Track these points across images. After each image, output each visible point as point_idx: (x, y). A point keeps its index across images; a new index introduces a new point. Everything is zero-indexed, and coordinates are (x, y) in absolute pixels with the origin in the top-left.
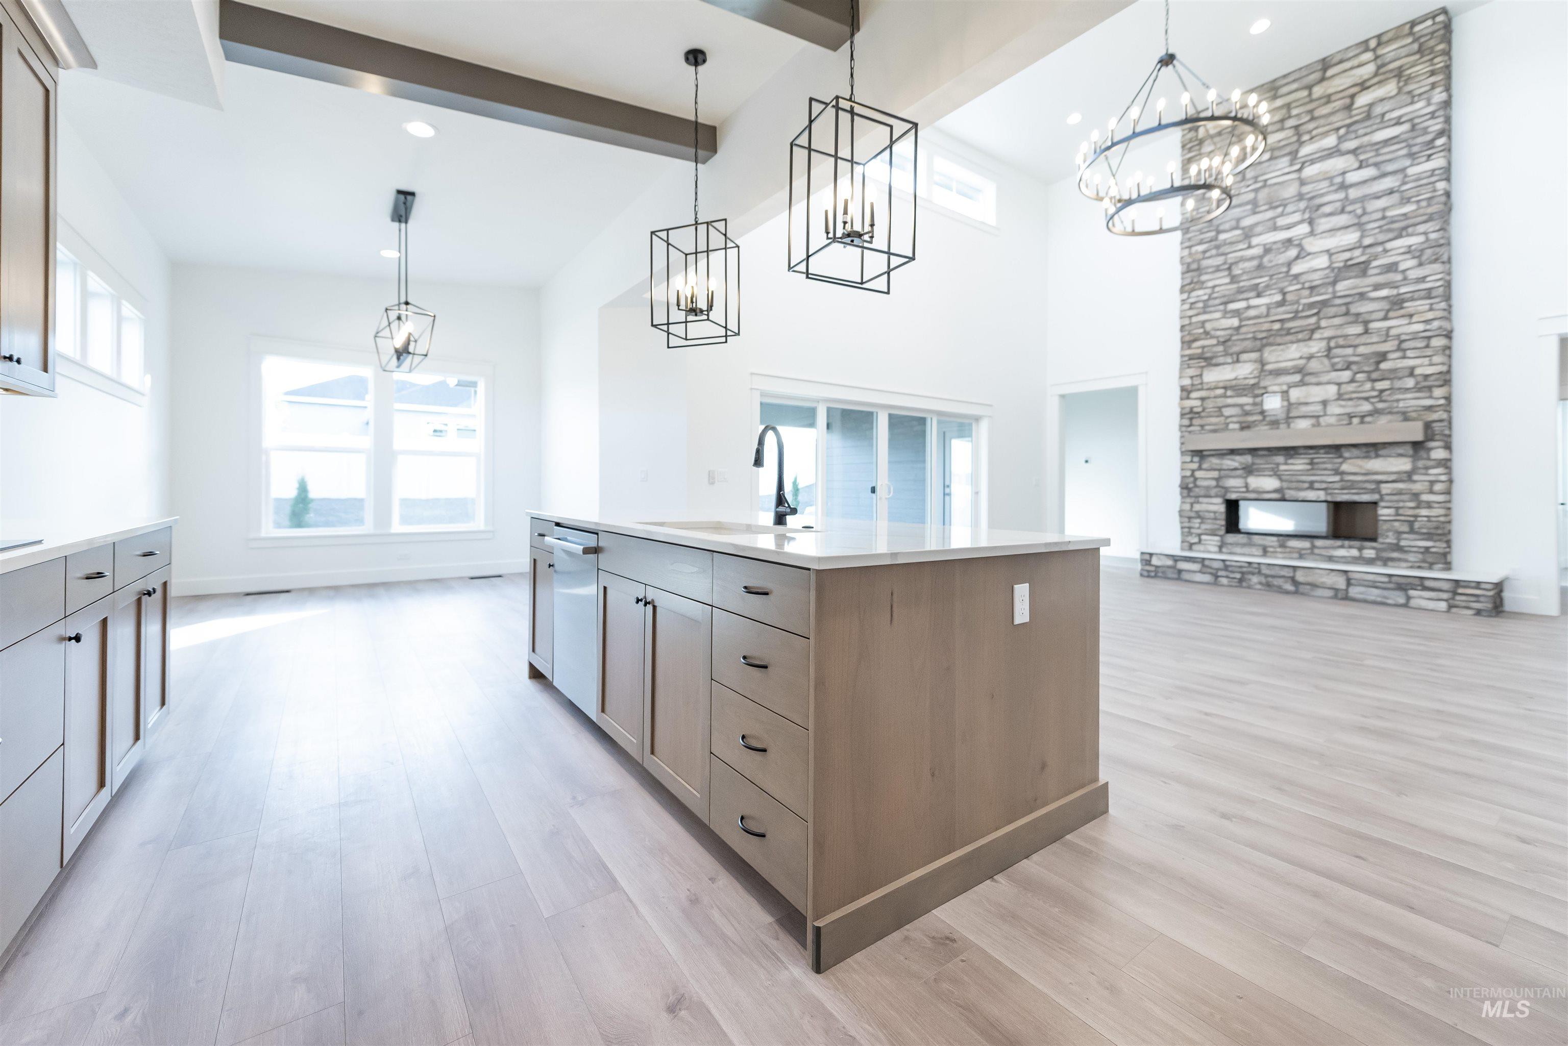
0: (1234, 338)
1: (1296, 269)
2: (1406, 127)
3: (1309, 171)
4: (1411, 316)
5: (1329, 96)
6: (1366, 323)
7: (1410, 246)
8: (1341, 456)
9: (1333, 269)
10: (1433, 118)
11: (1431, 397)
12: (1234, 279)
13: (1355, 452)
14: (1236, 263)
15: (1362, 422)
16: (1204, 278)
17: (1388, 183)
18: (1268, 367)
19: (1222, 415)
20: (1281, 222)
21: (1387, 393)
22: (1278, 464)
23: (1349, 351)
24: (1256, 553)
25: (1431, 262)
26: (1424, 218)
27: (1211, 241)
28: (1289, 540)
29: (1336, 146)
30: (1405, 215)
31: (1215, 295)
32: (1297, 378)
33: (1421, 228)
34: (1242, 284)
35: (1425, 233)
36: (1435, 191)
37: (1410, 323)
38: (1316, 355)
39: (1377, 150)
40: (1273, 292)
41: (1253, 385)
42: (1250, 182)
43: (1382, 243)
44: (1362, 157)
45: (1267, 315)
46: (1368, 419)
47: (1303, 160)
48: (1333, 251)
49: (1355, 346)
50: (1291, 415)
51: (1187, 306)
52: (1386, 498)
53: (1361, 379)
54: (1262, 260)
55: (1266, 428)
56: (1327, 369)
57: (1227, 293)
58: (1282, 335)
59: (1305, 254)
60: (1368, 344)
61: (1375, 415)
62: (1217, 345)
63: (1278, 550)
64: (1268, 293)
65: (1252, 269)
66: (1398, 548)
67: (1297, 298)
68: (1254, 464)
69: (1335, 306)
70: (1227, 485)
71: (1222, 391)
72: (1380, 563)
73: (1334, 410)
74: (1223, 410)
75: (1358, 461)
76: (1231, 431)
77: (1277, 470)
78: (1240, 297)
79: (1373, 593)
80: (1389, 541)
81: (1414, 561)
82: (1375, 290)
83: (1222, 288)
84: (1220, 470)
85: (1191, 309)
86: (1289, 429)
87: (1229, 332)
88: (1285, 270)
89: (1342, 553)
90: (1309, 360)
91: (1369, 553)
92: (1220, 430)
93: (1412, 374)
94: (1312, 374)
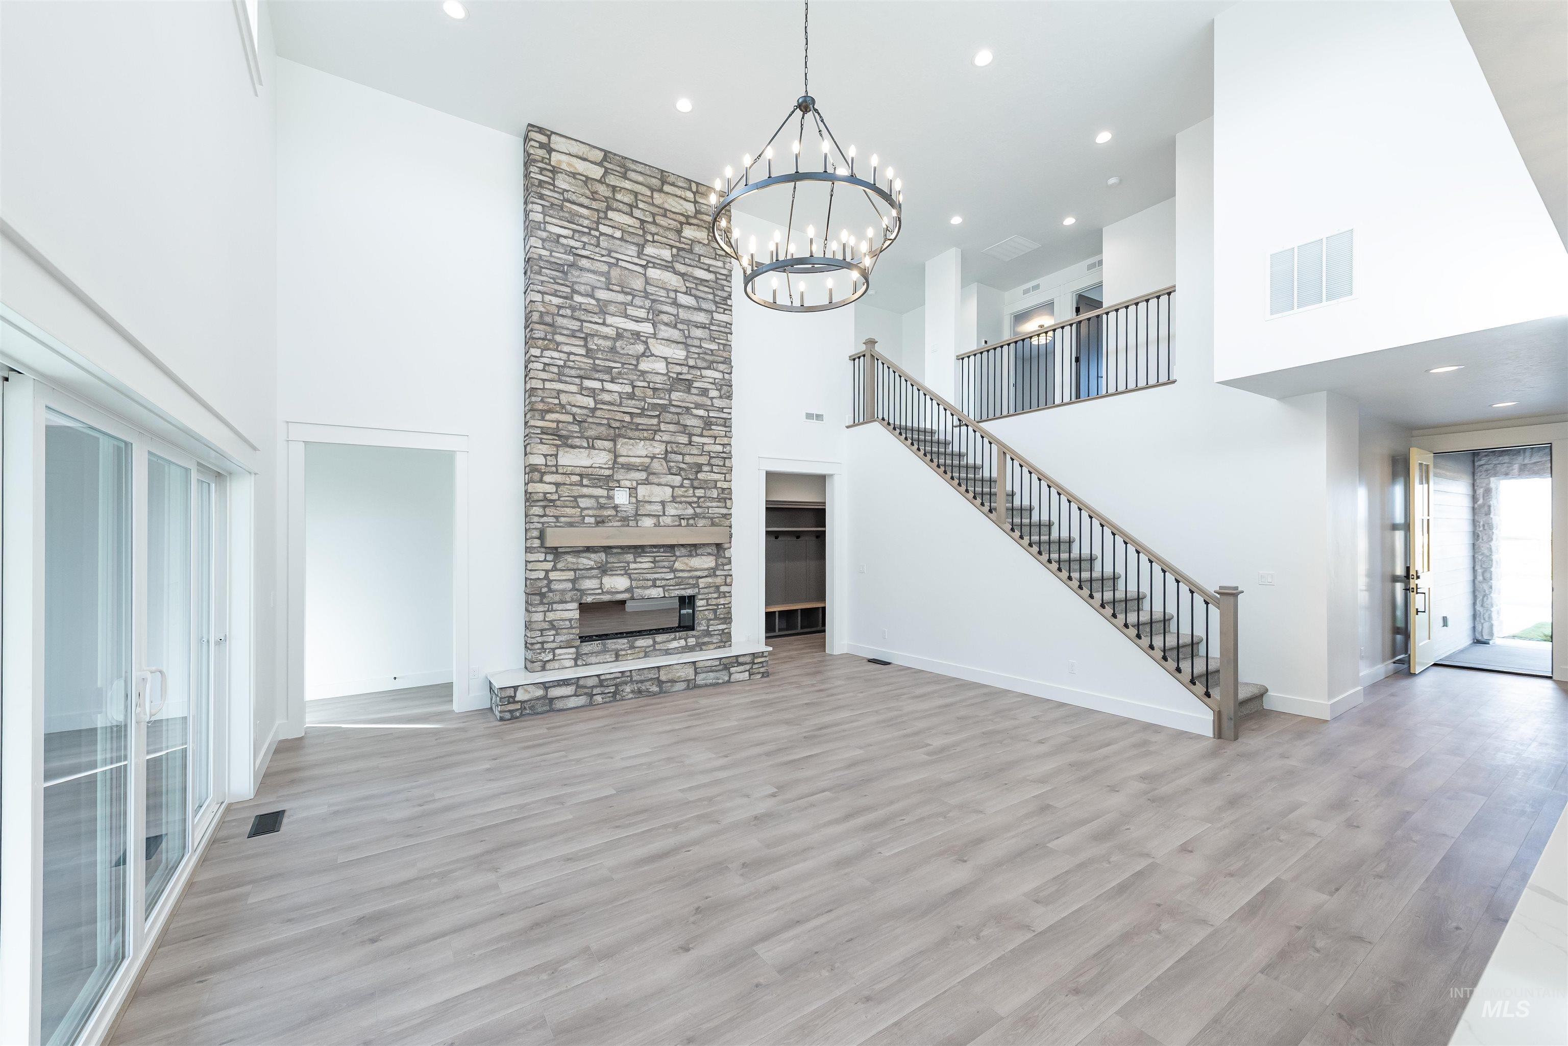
0: (590, 420)
1: (642, 366)
3: (652, 273)
4: (715, 438)
5: (666, 210)
6: (690, 435)
7: (715, 379)
8: (675, 555)
9: (670, 377)
11: (723, 508)
12: (589, 353)
13: (683, 551)
14: (593, 335)
15: (688, 525)
17: (701, 318)
18: (621, 460)
19: (579, 507)
20: (631, 311)
21: (702, 500)
22: (628, 563)
23: (680, 458)
24: (610, 659)
25: (724, 397)
26: (720, 359)
28: (636, 641)
29: (671, 262)
30: (712, 351)
31: (571, 364)
32: (643, 475)
33: (719, 367)
34: (597, 362)
35: (721, 372)
37: (715, 444)
38: (658, 456)
39: (696, 284)
40: (625, 381)
41: (609, 476)
42: (603, 252)
43: (700, 369)
44: (688, 284)
45: (620, 405)
46: (691, 522)
47: (647, 258)
48: (669, 360)
49: (683, 455)
50: (639, 513)
52: (702, 591)
53: (687, 485)
54: (615, 343)
55: (619, 524)
56: (664, 471)
57: (583, 366)
58: (631, 429)
59: (650, 354)
60: (692, 455)
61: (696, 519)
62: (573, 423)
63: (629, 652)
64: (621, 381)
65: (606, 349)
66: (708, 633)
67: (642, 395)
68: (607, 562)
69: (670, 413)
70: (582, 588)
71: (578, 478)
72: (698, 649)
73: (671, 510)
74: (579, 500)
75: (685, 560)
76: (588, 525)
77: (629, 569)
78: (597, 376)
79: (711, 677)
80: (702, 628)
81: (717, 643)
82: (695, 408)
83: (577, 358)
84: (575, 570)
85: (544, 370)
86: (638, 526)
87: (585, 411)
88: (634, 362)
89: (675, 644)
90: (652, 460)
91: (692, 641)
92: (577, 523)
93: (716, 487)
94: (654, 474)
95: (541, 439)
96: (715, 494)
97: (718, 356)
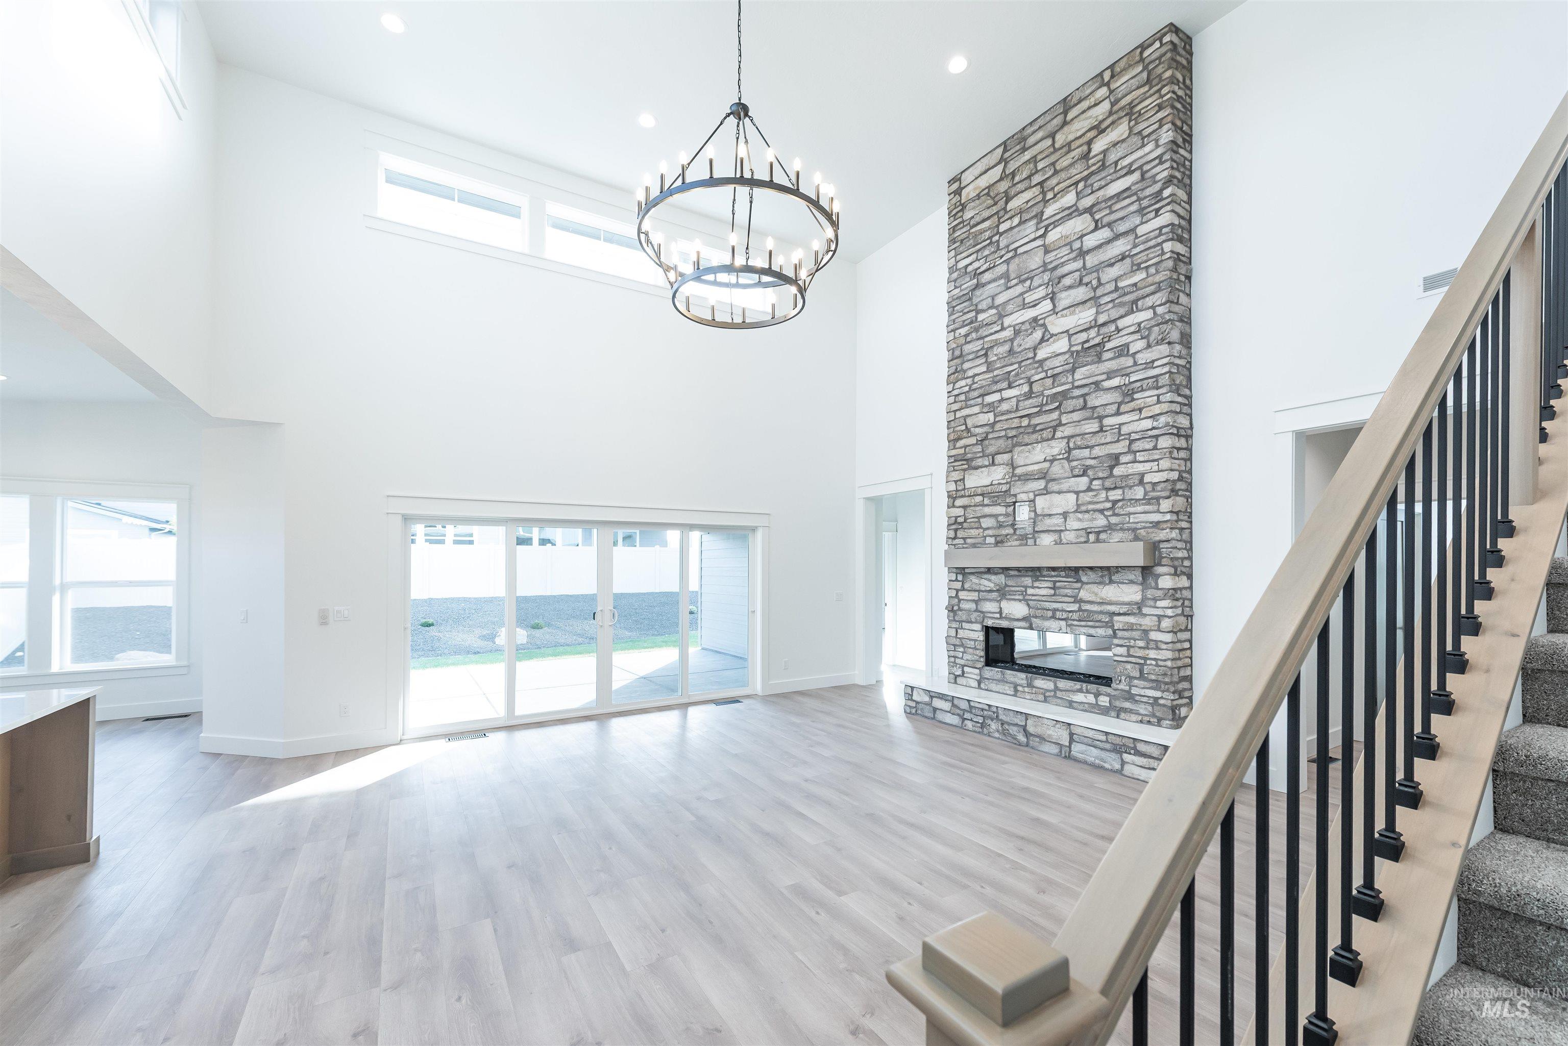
0: (991, 436)
1: (1041, 355)
2: (1136, 176)
3: (1054, 235)
4: (1140, 410)
5: (1070, 143)
6: (1101, 418)
7: (1139, 324)
8: (1078, 581)
9: (1072, 353)
10: (1161, 163)
11: (1158, 511)
12: (990, 367)
13: (1092, 576)
14: (992, 347)
15: (1098, 541)
16: (966, 366)
17: (1121, 246)
18: (1018, 471)
19: (981, 527)
20: (1029, 298)
21: (1120, 504)
22: (1026, 587)
23: (1086, 453)
24: (1008, 692)
25: (1158, 343)
26: (1152, 288)
27: (972, 322)
28: (1036, 679)
29: (1075, 205)
30: (1135, 285)
31: (974, 386)
32: (1041, 484)
33: (1149, 301)
34: (996, 373)
35: (1153, 307)
36: (1163, 253)
37: (1140, 419)
38: (1058, 457)
39: (1110, 207)
40: (1022, 381)
41: (1006, 491)
42: (1003, 252)
43: (1114, 321)
44: (1097, 217)
45: (1017, 410)
46: (1103, 536)
47: (1046, 223)
48: (1071, 332)
49: (1091, 447)
50: (1036, 529)
51: (952, 399)
52: (1120, 634)
53: (1097, 487)
54: (1012, 344)
55: (1017, 543)
56: (1066, 475)
57: (984, 383)
58: (1028, 433)
59: (1049, 336)
60: (1103, 444)
61: (1109, 532)
62: (977, 444)
63: (1026, 689)
64: (1017, 383)
65: (1005, 355)
66: (1129, 696)
67: (1042, 389)
68: (1006, 585)
69: (1073, 398)
70: (984, 610)
71: (981, 498)
72: (1113, 714)
73: (1073, 524)
74: (981, 520)
75: (1094, 588)
76: (988, 546)
77: (1026, 594)
78: (995, 388)
79: (1093, 754)
80: (1121, 687)
81: (1146, 715)
82: (1109, 378)
83: (981, 377)
84: (979, 591)
85: (955, 402)
86: (1035, 545)
87: (986, 429)
88: (1031, 355)
89: (1080, 697)
90: (1051, 464)
91: (1104, 701)
92: (979, 543)
93: (1141, 482)
94: (1054, 480)
95: (954, 467)
96: (1139, 493)
97: (1145, 287)
